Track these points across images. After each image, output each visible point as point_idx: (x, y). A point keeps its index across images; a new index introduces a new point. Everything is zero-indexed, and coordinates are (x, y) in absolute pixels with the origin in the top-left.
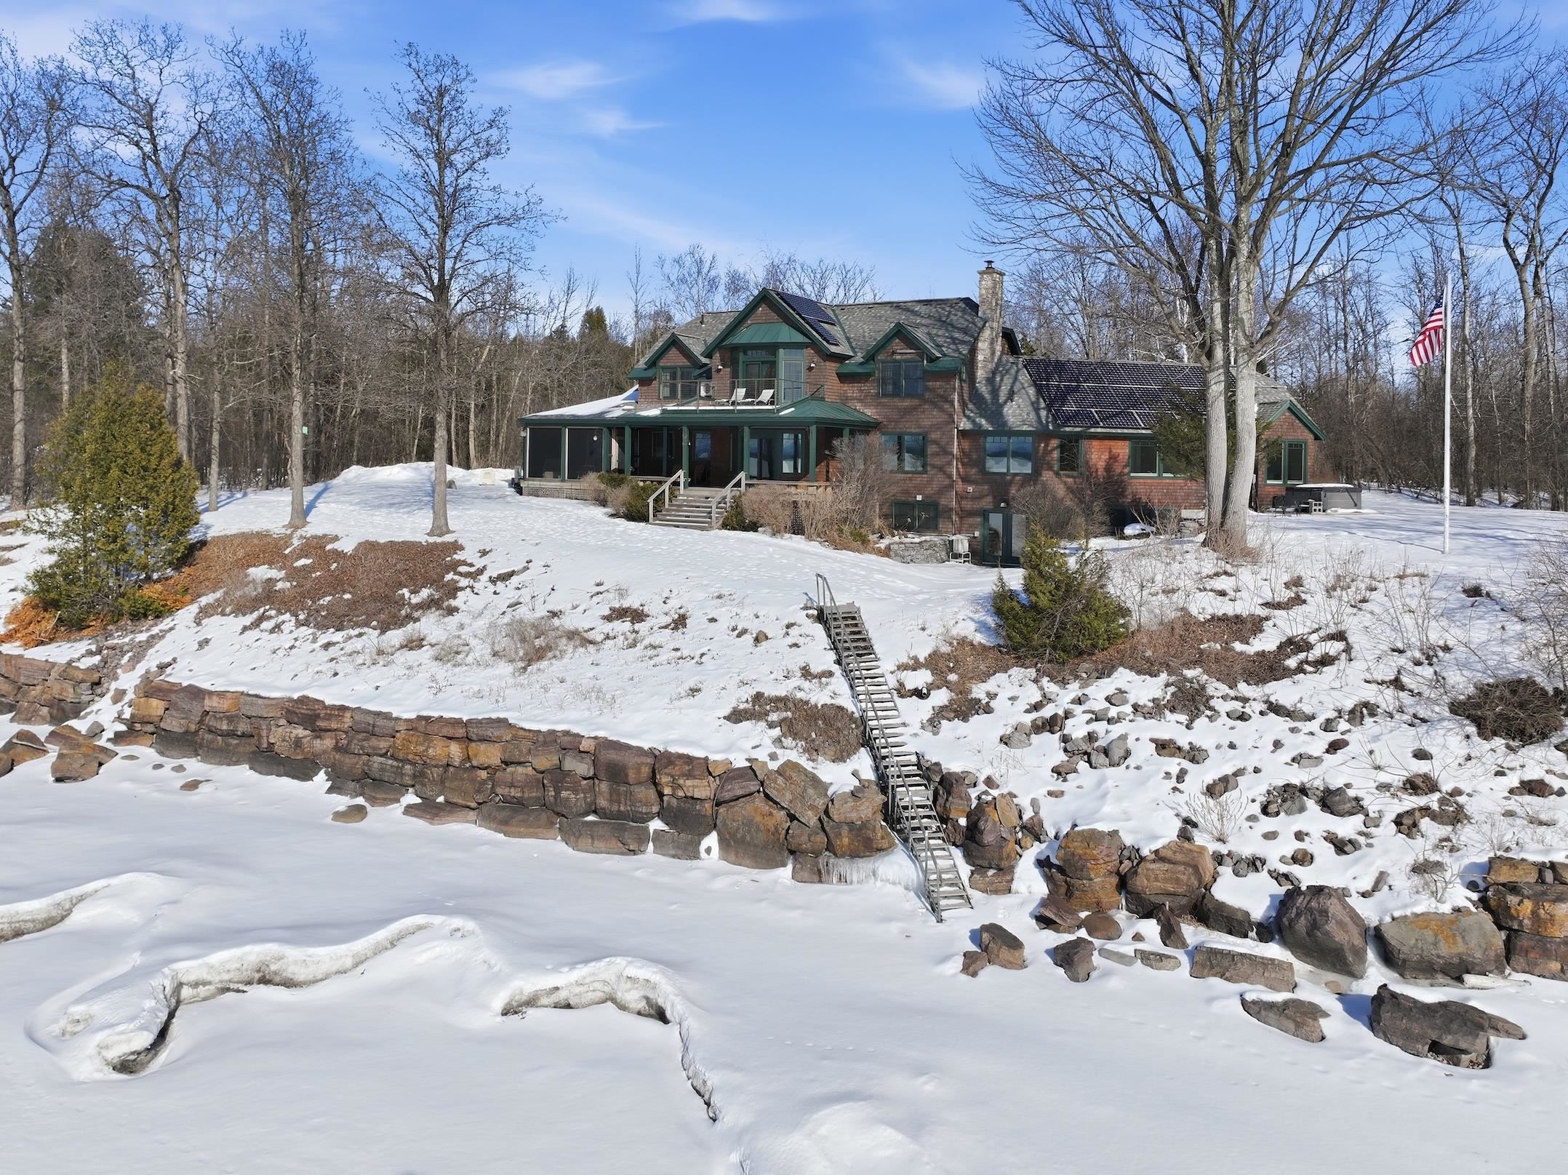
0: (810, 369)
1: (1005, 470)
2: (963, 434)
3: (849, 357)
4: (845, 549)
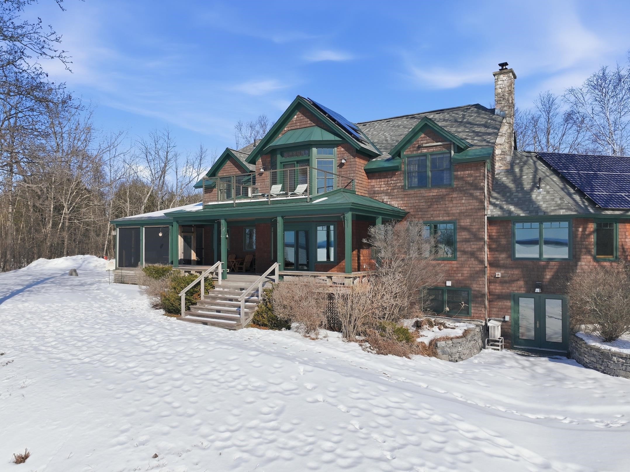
0: (341, 165)
1: (537, 256)
2: (492, 221)
3: (377, 155)
4: (390, 353)
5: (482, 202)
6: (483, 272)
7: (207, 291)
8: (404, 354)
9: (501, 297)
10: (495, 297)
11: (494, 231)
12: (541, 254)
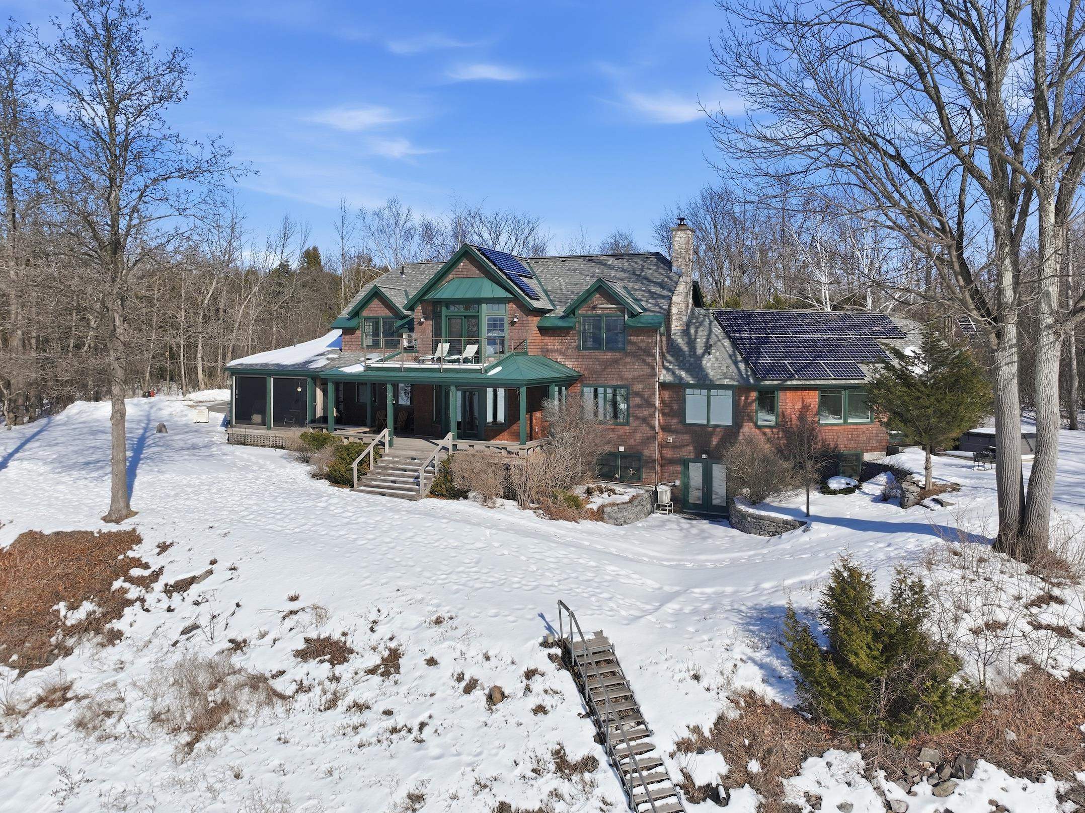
0: (513, 323)
1: (705, 422)
2: (664, 386)
3: (550, 311)
4: (561, 518)
5: (654, 369)
6: (654, 437)
7: (375, 461)
8: (574, 519)
9: (672, 462)
10: (667, 462)
11: (667, 395)
12: (708, 420)
